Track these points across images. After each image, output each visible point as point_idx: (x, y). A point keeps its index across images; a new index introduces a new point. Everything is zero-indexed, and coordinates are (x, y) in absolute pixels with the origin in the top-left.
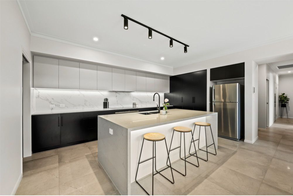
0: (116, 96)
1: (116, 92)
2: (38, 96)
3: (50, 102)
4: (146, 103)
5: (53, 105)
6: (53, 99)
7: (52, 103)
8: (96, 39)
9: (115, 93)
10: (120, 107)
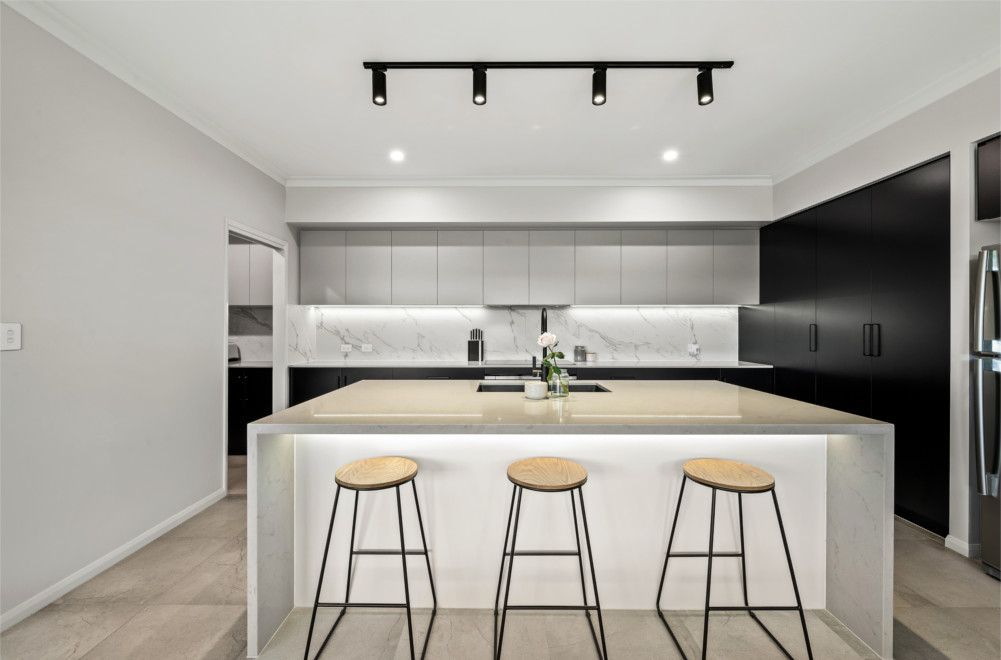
0: (512, 323)
1: (511, 308)
2: (322, 323)
3: (343, 339)
4: (636, 347)
5: (347, 346)
6: (347, 330)
7: (347, 339)
8: (397, 156)
9: (506, 312)
10: (524, 359)
